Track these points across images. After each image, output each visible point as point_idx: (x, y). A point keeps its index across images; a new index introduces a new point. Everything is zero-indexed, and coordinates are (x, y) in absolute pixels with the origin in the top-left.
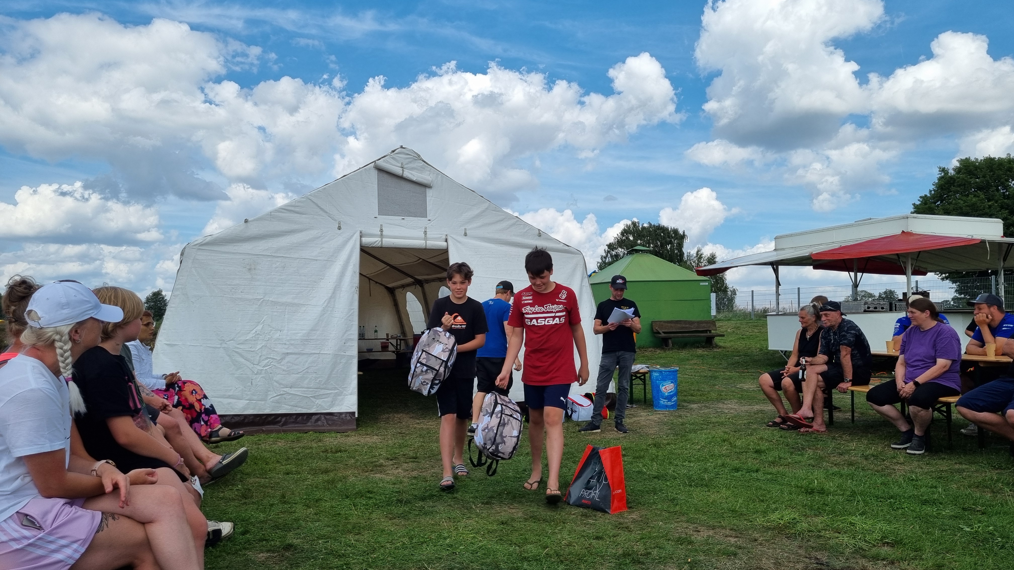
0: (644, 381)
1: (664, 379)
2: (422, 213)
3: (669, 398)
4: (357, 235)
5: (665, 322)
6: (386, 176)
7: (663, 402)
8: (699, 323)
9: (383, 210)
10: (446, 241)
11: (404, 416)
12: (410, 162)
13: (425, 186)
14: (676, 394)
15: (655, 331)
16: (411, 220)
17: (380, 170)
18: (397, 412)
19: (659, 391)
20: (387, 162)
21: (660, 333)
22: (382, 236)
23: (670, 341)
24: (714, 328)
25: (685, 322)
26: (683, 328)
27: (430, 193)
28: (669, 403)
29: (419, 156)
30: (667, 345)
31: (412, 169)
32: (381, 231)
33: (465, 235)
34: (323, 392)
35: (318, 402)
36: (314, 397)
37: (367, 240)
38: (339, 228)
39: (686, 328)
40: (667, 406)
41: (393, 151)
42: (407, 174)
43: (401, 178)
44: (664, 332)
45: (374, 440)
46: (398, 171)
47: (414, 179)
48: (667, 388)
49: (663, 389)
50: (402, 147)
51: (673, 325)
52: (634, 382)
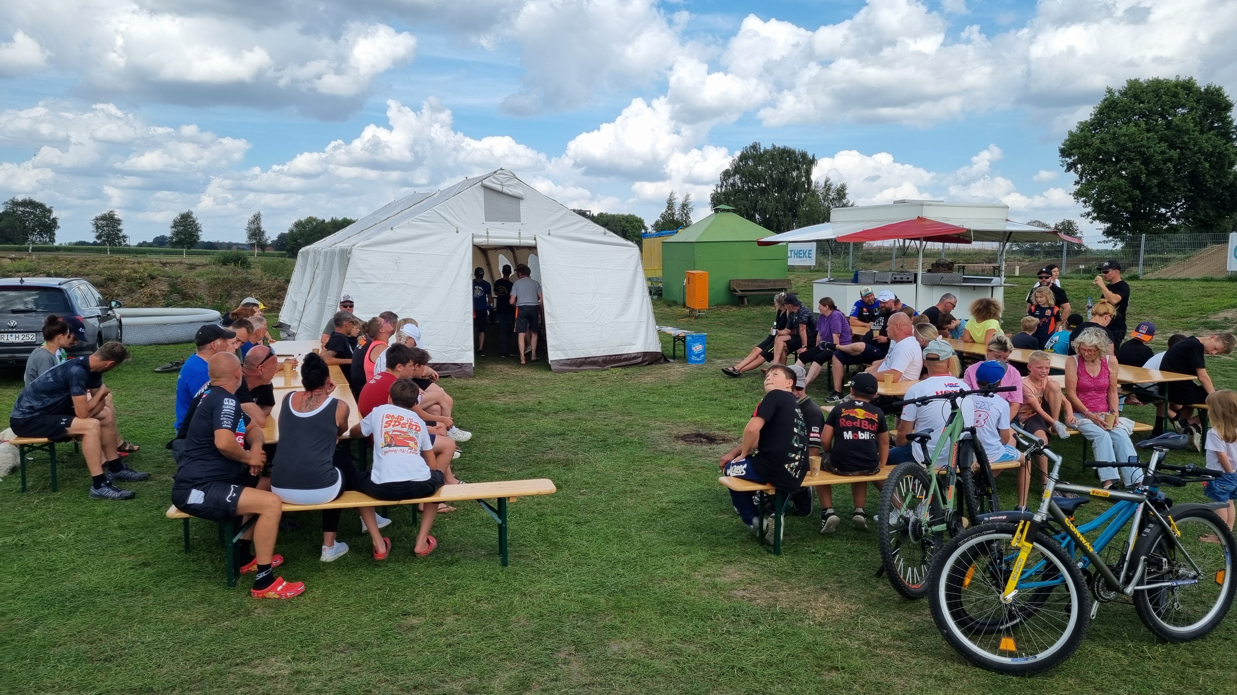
0: (684, 342)
1: (695, 342)
2: (516, 218)
3: (698, 355)
4: (471, 236)
5: (742, 280)
6: (490, 192)
7: (694, 358)
8: (775, 281)
9: (489, 217)
10: (535, 239)
11: (504, 366)
12: (508, 181)
13: (518, 198)
14: (703, 353)
15: (732, 289)
16: (508, 224)
17: (486, 188)
18: (498, 364)
19: (691, 350)
20: (492, 181)
21: (736, 291)
22: (488, 237)
23: (745, 299)
24: (789, 286)
25: (762, 281)
26: (760, 286)
27: (522, 204)
28: (698, 359)
29: (514, 175)
30: (743, 303)
31: (510, 186)
32: (488, 233)
33: (549, 234)
34: (450, 348)
35: (448, 355)
36: (444, 352)
37: (477, 241)
38: (457, 232)
39: (763, 286)
40: (696, 361)
41: (495, 172)
42: (505, 190)
43: (501, 193)
44: (741, 291)
45: (486, 382)
46: (499, 188)
47: (511, 194)
48: (698, 348)
49: (694, 349)
50: (501, 169)
51: (750, 283)
52: (676, 343)
